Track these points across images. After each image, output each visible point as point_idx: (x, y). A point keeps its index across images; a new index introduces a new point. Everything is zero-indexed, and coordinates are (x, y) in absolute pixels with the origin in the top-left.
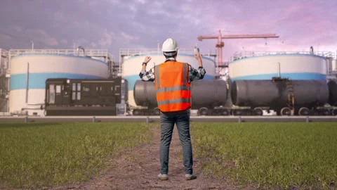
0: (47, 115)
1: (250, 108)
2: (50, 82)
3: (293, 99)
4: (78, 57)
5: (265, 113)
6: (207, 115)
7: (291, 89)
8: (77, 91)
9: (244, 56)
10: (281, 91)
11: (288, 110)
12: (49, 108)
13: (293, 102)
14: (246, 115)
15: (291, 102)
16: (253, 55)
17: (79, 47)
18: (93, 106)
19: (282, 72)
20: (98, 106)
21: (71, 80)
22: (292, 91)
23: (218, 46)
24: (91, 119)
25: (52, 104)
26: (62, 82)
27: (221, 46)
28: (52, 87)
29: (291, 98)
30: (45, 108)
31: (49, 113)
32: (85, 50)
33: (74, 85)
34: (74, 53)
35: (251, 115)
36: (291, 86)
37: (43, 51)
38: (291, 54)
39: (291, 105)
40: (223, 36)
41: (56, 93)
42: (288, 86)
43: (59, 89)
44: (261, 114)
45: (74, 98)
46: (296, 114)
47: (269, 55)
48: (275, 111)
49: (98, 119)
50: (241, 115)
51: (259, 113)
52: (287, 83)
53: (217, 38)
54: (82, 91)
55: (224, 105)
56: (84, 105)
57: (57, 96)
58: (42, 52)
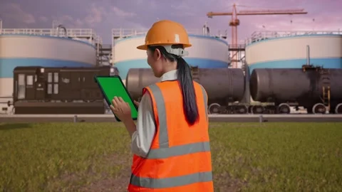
0: (16, 113)
1: (273, 104)
2: (18, 71)
3: (329, 92)
4: (59, 38)
5: (292, 109)
6: (219, 113)
7: (325, 80)
8: (53, 83)
9: (265, 37)
10: (313, 82)
11: (322, 107)
12: (18, 104)
13: (329, 97)
14: (268, 113)
15: (326, 96)
16: (275, 36)
17: (59, 26)
18: (75, 101)
19: (312, 56)
20: (81, 101)
21: (45, 68)
22: (328, 83)
23: (232, 24)
24: (72, 118)
25: (22, 100)
26: (35, 71)
27: (235, 24)
28: (21, 78)
29: (326, 91)
30: (14, 104)
31: (18, 110)
32: (67, 29)
33: (50, 75)
34: (51, 33)
35: (276, 113)
36: (325, 76)
37: (16, 31)
38: (323, 35)
39: (326, 100)
40: (238, 12)
41: (26, 85)
42: (322, 77)
43: (30, 80)
44: (288, 112)
45: (50, 92)
46: (332, 111)
47: (296, 36)
48: (305, 107)
49: (80, 118)
50: (262, 113)
51: (285, 110)
52: (322, 72)
53: (231, 14)
54: (60, 83)
55: (240, 101)
56: (63, 100)
57: (28, 90)
58: (14, 33)
